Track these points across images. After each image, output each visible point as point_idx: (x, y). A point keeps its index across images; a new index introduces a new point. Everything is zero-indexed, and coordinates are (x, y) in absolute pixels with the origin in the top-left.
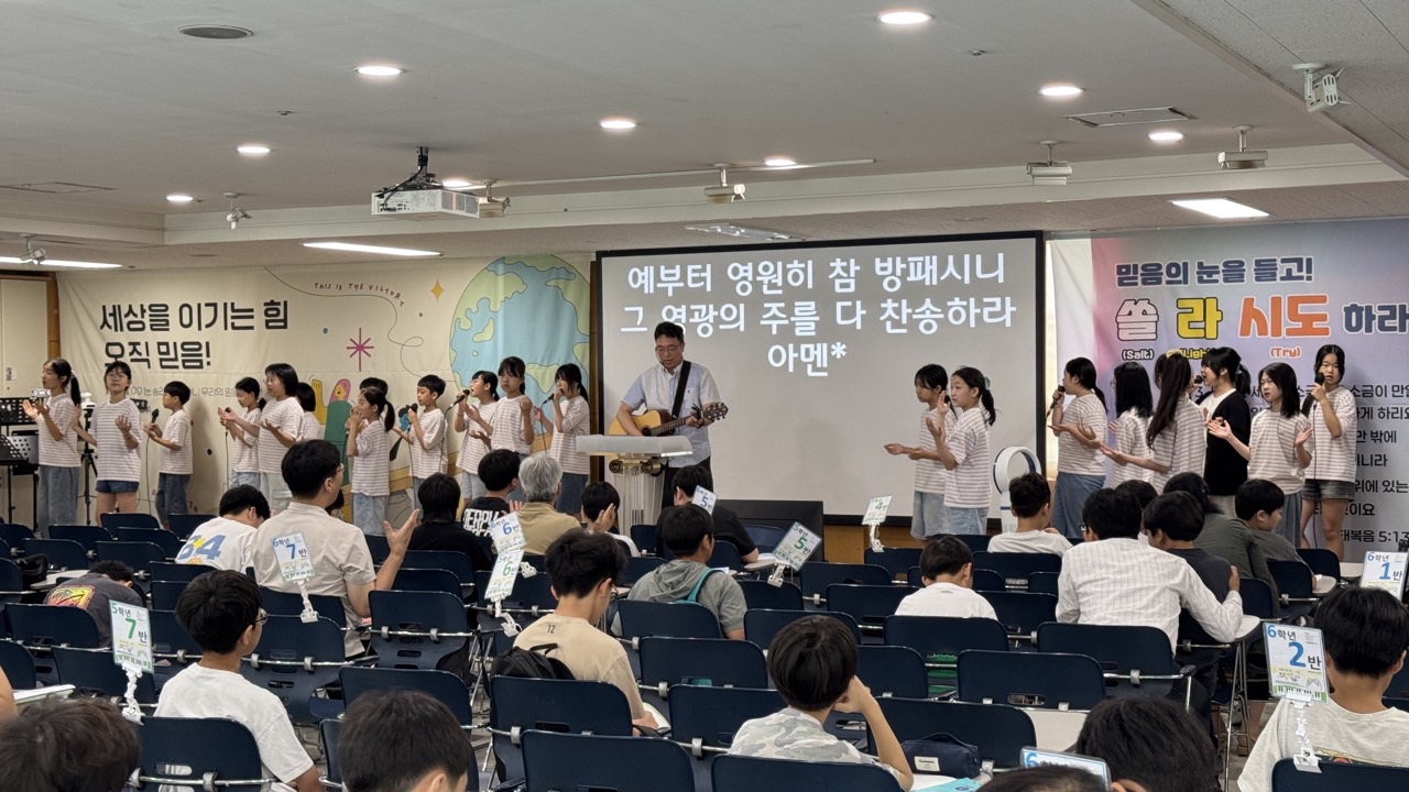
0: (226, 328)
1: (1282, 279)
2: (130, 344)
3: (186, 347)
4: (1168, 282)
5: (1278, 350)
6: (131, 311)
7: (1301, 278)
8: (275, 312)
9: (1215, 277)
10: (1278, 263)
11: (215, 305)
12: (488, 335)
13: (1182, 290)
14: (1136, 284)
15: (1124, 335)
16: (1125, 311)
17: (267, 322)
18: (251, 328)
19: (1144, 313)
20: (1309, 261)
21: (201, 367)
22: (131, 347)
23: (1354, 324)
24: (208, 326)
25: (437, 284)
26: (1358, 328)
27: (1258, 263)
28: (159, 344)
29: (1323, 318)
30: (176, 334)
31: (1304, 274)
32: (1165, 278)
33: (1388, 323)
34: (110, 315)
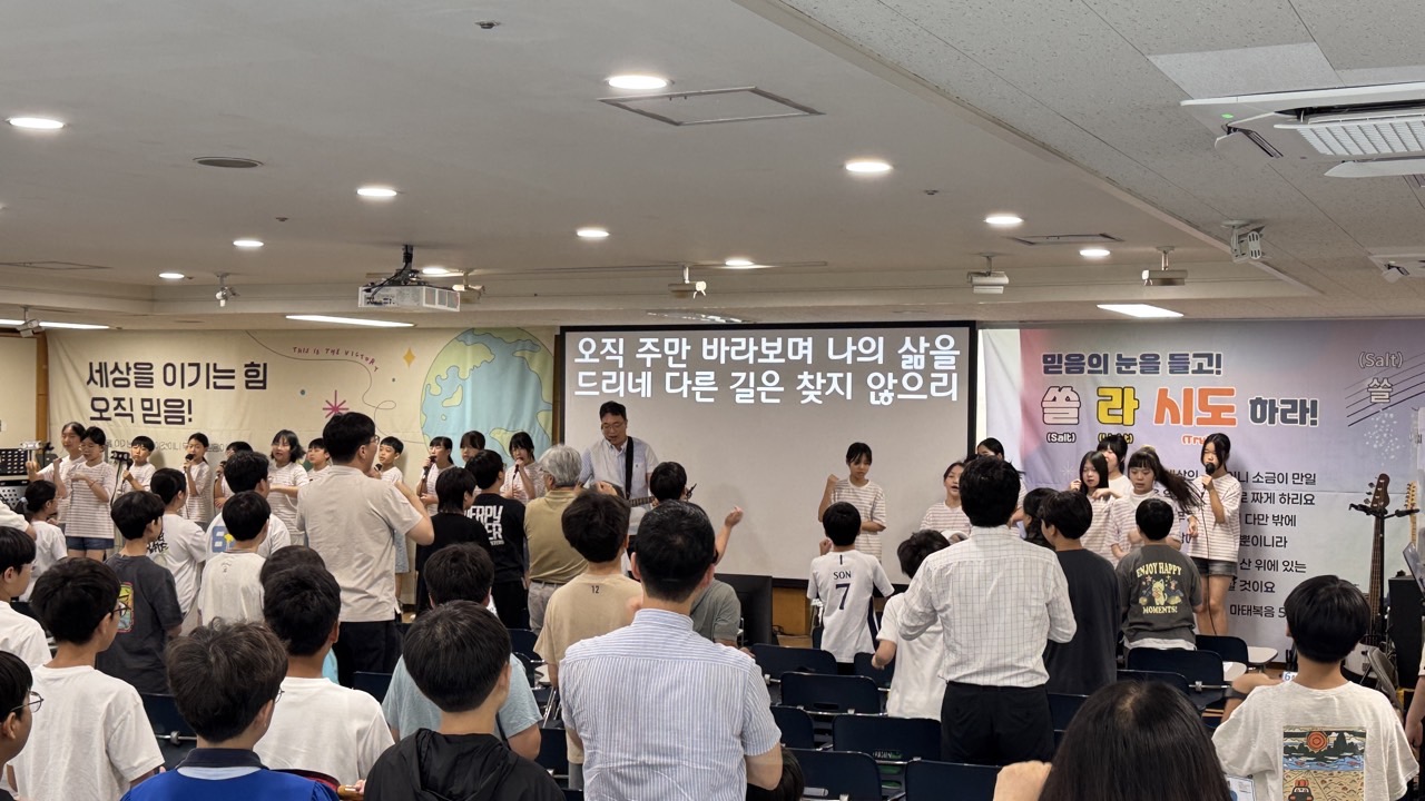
0: (208, 387)
1: (1194, 372)
2: (115, 399)
3: (169, 403)
4: (1089, 372)
5: (1189, 437)
6: (116, 368)
7: (1211, 372)
8: (254, 374)
9: (1132, 368)
10: (1191, 357)
11: (198, 365)
12: (456, 400)
13: (1102, 379)
14: (1061, 372)
15: (1048, 419)
16: (1050, 397)
17: (247, 382)
18: (232, 387)
19: (1068, 399)
20: (1219, 357)
21: (183, 423)
22: (116, 403)
23: (1259, 416)
24: (190, 385)
25: (410, 351)
26: (1262, 420)
27: (1172, 356)
28: (143, 400)
29: (1231, 409)
30: (160, 392)
31: (1214, 368)
32: (1087, 368)
33: (1289, 416)
34: (97, 371)
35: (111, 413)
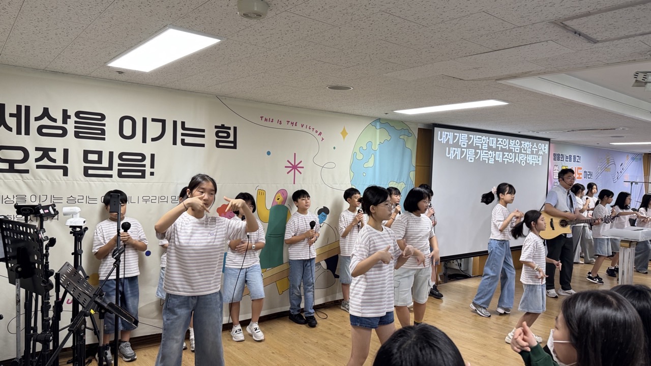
0: (175, 143)
1: (577, 162)
2: (37, 149)
3: (124, 157)
6: (46, 113)
8: (225, 135)
10: (576, 157)
11: (163, 122)
12: (371, 163)
13: (563, 163)
14: (556, 160)
16: (555, 169)
17: (218, 142)
18: (203, 145)
20: (580, 157)
21: (143, 176)
22: (40, 153)
24: (153, 140)
25: (344, 129)
26: (585, 177)
27: (573, 156)
28: (86, 153)
29: (581, 174)
30: (112, 144)
31: (580, 161)
32: (560, 158)
33: (589, 176)
34: (11, 115)
35: (31, 164)
